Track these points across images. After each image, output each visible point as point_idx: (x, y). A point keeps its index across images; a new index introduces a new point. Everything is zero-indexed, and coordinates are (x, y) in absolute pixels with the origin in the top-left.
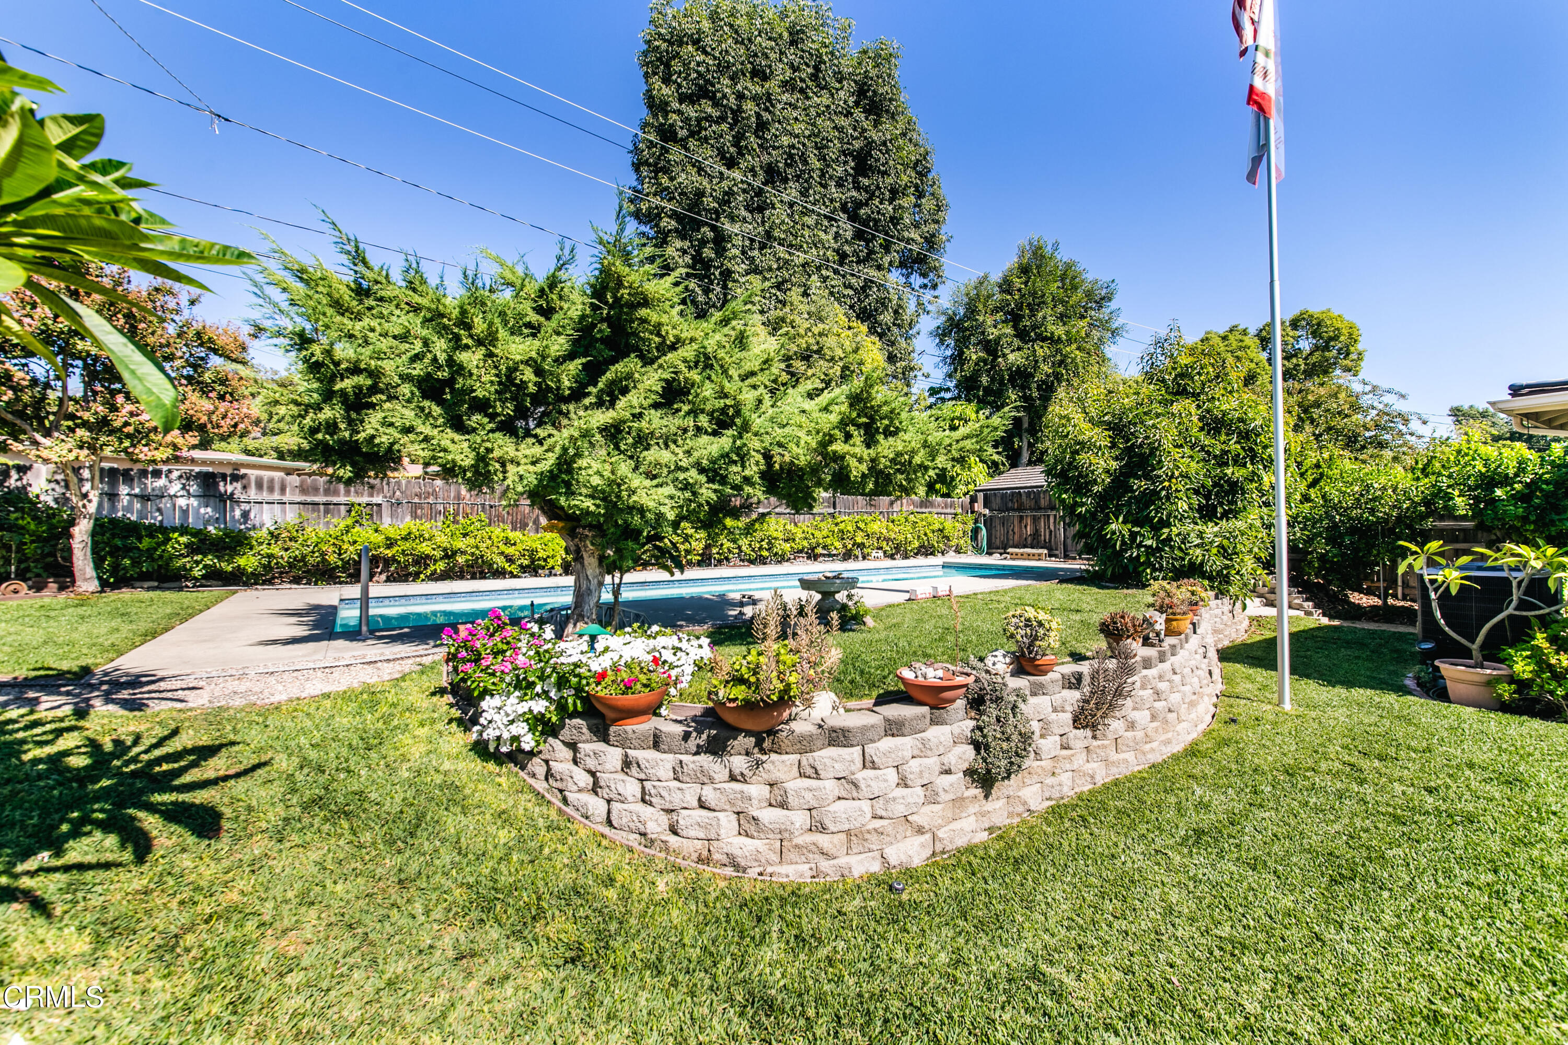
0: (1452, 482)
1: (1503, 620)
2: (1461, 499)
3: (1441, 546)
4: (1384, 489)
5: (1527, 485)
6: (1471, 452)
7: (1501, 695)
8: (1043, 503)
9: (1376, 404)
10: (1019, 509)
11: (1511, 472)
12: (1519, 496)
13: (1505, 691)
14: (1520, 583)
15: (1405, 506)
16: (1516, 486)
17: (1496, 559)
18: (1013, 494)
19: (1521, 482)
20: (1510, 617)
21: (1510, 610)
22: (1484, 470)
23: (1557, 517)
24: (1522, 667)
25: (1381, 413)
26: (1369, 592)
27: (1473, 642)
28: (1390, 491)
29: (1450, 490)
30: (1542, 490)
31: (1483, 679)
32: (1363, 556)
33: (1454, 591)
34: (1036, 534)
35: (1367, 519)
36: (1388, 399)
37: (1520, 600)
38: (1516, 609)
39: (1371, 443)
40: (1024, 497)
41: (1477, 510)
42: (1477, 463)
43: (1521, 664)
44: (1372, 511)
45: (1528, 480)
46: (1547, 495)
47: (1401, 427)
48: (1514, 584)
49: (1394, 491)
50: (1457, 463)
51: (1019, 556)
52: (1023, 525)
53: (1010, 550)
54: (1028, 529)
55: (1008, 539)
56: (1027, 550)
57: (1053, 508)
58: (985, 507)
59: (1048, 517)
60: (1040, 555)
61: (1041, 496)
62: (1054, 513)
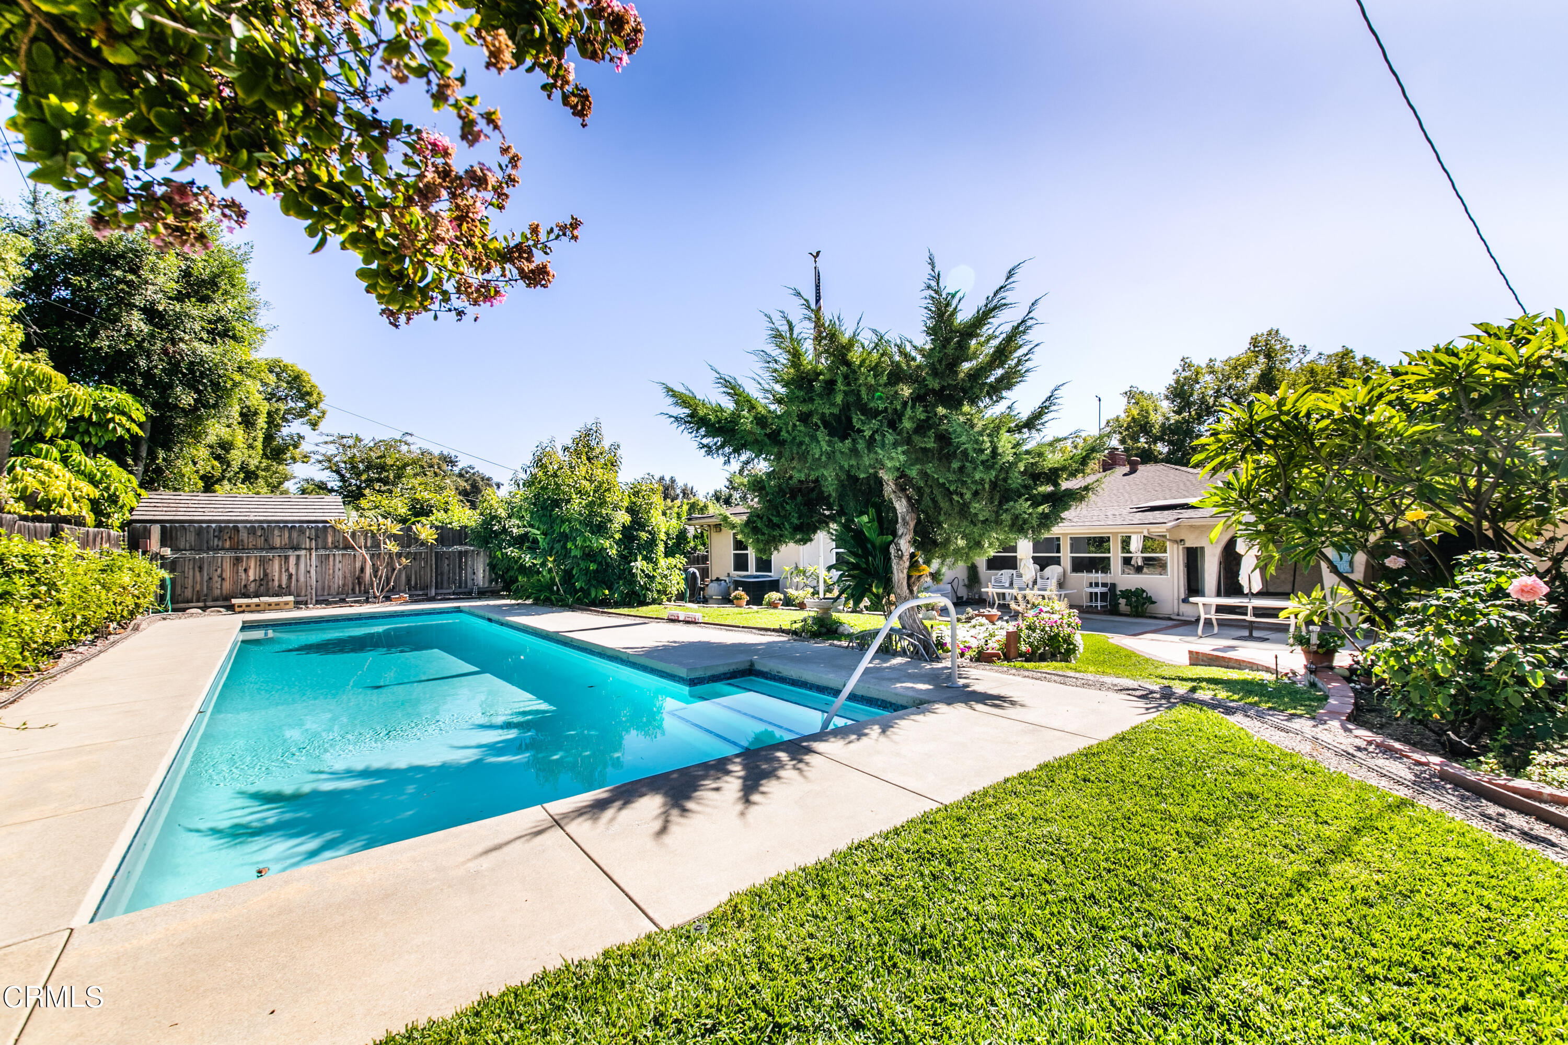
8: (278, 541)
10: (235, 548)
34: (265, 580)
40: (243, 534)
51: (253, 608)
52: (241, 570)
53: (234, 601)
54: (251, 573)
55: (210, 588)
56: (263, 599)
57: (296, 548)
58: (163, 544)
59: (287, 558)
60: (287, 603)
61: (276, 532)
62: (297, 553)
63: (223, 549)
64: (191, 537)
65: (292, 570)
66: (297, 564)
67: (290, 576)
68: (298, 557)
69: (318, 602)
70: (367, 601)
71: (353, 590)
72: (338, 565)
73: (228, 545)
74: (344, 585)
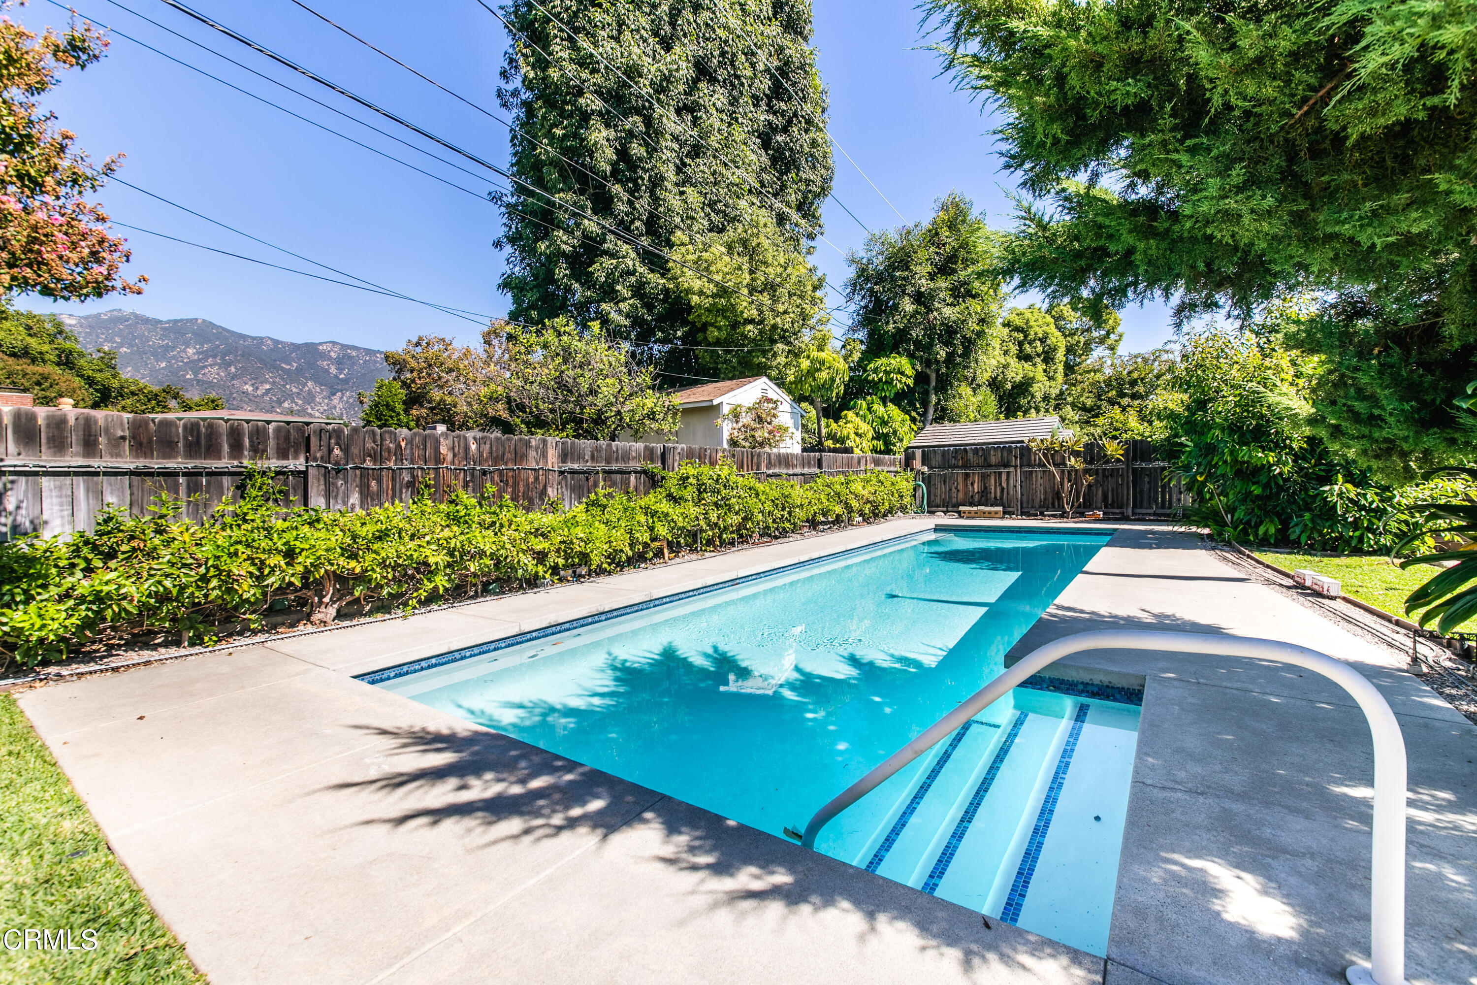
8: (993, 460)
10: (965, 466)
18: (956, 451)
34: (985, 492)
40: (970, 455)
51: (973, 514)
52: (969, 483)
53: (961, 508)
54: (976, 486)
55: (950, 497)
56: (980, 508)
57: (1007, 465)
58: (923, 464)
59: (1000, 474)
60: (996, 513)
61: (992, 452)
62: (1007, 470)
63: (958, 467)
64: (939, 458)
65: (1004, 485)
66: (1008, 479)
67: (1003, 489)
68: (1008, 473)
69: (1022, 514)
70: (1062, 516)
71: (1053, 504)
72: (1040, 481)
73: (960, 463)
74: (1045, 499)
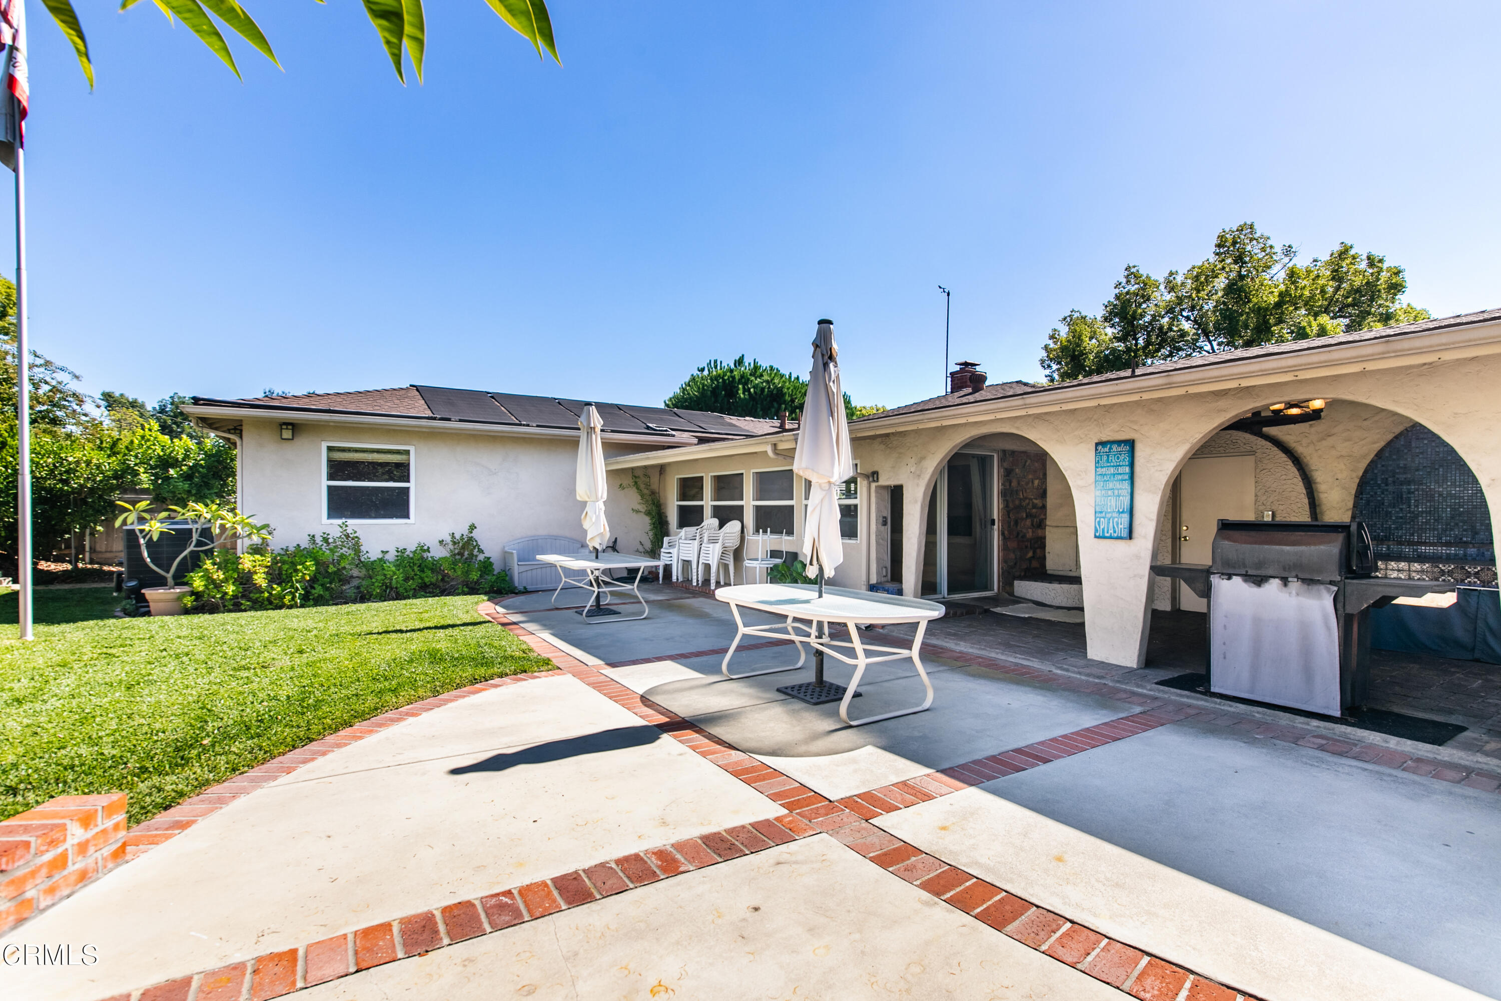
0: (138, 461)
1: (185, 557)
2: (146, 475)
3: (148, 505)
4: (78, 463)
5: (190, 468)
6: (152, 439)
7: (185, 605)
9: (48, 379)
11: (180, 457)
12: (185, 475)
13: (189, 601)
14: (197, 529)
15: (98, 479)
16: (183, 467)
17: (183, 514)
19: (186, 465)
20: (192, 552)
21: (192, 548)
22: (161, 454)
23: (208, 492)
24: (198, 583)
25: (54, 390)
26: (58, 559)
27: (168, 572)
28: (83, 465)
29: (136, 468)
30: (199, 472)
31: (175, 596)
32: (55, 525)
33: (155, 538)
35: (61, 489)
36: (61, 376)
37: (198, 540)
38: (195, 547)
39: (43, 418)
41: (156, 485)
42: (157, 447)
43: (198, 581)
44: (66, 482)
45: (191, 464)
46: (203, 476)
47: (76, 407)
48: (194, 530)
49: (87, 465)
50: (140, 446)
